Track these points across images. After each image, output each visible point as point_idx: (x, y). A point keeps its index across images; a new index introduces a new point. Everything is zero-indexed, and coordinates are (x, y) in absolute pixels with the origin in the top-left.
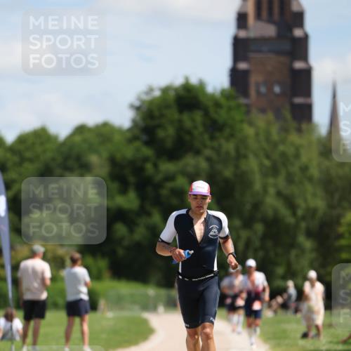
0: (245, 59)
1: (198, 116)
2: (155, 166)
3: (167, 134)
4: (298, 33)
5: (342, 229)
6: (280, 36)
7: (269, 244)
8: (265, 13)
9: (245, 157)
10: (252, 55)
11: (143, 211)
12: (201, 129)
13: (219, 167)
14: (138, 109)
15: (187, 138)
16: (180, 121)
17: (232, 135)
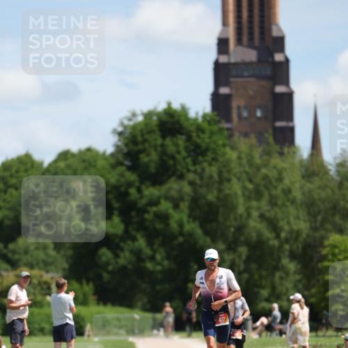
0: (227, 84)
1: (181, 140)
2: (139, 190)
3: (151, 159)
4: (278, 57)
5: (324, 252)
6: (260, 61)
7: (254, 266)
8: (245, 39)
9: (229, 180)
10: (232, 80)
11: (127, 236)
12: (184, 153)
13: (203, 191)
14: (120, 134)
15: (171, 162)
16: (162, 146)
17: (214, 159)
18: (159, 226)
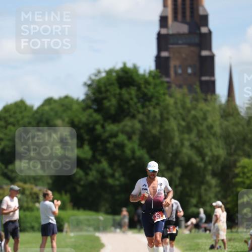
0: (166, 50)
1: (133, 90)
2: (103, 127)
3: (111, 103)
4: (204, 30)
5: (237, 171)
6: (191, 32)
7: (186, 181)
8: (180, 17)
9: (168, 119)
10: (171, 46)
11: (94, 160)
12: (135, 100)
13: (149, 127)
14: (89, 86)
15: (126, 106)
16: (120, 94)
17: (158, 104)
18: (117, 152)
